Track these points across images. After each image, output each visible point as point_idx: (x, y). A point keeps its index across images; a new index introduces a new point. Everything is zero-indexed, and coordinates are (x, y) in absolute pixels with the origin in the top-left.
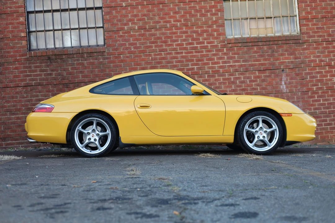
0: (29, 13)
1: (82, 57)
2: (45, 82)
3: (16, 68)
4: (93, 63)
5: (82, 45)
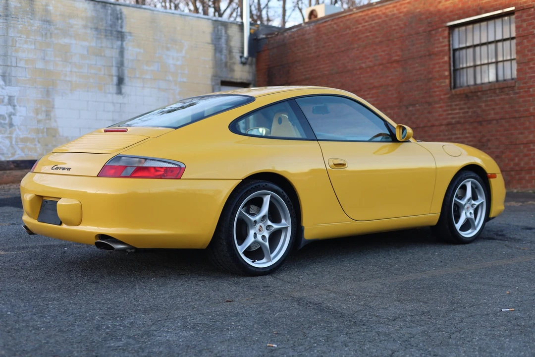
0: (455, 50)
1: (495, 93)
2: (462, 120)
3: (441, 107)
4: (503, 99)
5: (506, 78)
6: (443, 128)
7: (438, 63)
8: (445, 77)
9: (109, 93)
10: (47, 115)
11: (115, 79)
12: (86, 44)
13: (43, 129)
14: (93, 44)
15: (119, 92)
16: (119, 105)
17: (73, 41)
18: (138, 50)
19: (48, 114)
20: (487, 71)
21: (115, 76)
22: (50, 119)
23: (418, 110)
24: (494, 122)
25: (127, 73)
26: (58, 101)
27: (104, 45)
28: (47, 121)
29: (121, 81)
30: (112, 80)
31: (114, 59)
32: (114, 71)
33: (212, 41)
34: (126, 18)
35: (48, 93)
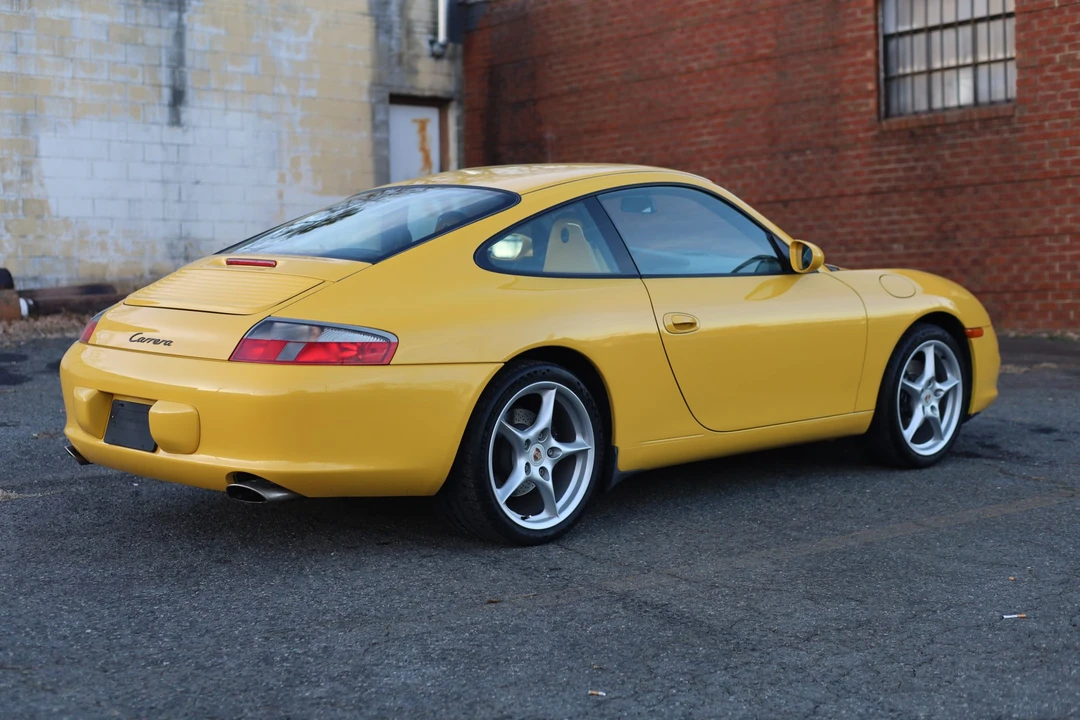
0: (888, 38)
1: (971, 128)
2: (903, 185)
3: (858, 157)
4: (988, 143)
5: (994, 98)
6: (862, 200)
7: (853, 65)
8: (868, 94)
9: (154, 123)
10: (24, 172)
11: (166, 94)
12: (104, 18)
13: (16, 202)
14: (121, 20)
15: (176, 121)
16: (175, 148)
17: (78, 14)
18: (215, 31)
19: (25, 169)
20: (955, 84)
21: (166, 86)
22: (30, 181)
23: (810, 162)
24: (970, 190)
25: (191, 80)
26: (47, 142)
27: (141, 21)
28: (25, 185)
29: (178, 97)
30: (160, 96)
31: (163, 51)
32: (164, 76)
33: (371, 8)
35: (25, 125)
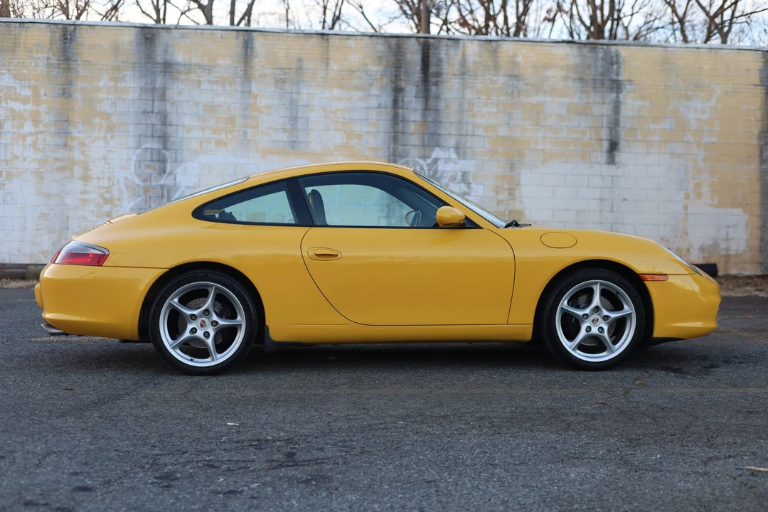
9: (597, 163)
10: (510, 194)
11: (606, 145)
12: (566, 100)
13: (505, 212)
14: (576, 100)
15: (611, 161)
16: (611, 178)
17: (549, 99)
18: (641, 103)
19: (511, 192)
21: (606, 140)
22: (514, 199)
25: (623, 135)
26: (525, 176)
27: (590, 100)
28: (510, 202)
29: (614, 146)
30: (601, 146)
31: (605, 118)
32: (604, 134)
33: (762, 81)
34: (624, 61)
35: (512, 166)
